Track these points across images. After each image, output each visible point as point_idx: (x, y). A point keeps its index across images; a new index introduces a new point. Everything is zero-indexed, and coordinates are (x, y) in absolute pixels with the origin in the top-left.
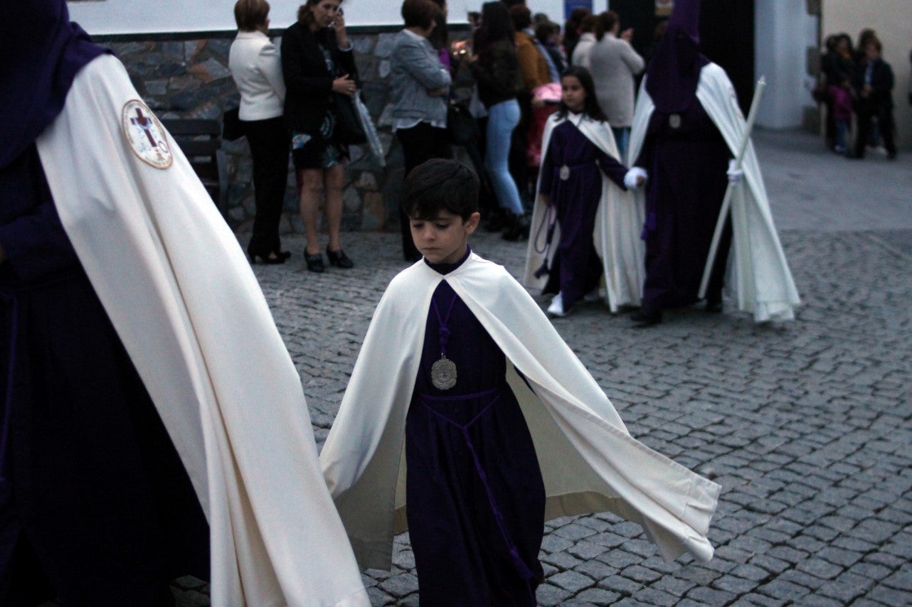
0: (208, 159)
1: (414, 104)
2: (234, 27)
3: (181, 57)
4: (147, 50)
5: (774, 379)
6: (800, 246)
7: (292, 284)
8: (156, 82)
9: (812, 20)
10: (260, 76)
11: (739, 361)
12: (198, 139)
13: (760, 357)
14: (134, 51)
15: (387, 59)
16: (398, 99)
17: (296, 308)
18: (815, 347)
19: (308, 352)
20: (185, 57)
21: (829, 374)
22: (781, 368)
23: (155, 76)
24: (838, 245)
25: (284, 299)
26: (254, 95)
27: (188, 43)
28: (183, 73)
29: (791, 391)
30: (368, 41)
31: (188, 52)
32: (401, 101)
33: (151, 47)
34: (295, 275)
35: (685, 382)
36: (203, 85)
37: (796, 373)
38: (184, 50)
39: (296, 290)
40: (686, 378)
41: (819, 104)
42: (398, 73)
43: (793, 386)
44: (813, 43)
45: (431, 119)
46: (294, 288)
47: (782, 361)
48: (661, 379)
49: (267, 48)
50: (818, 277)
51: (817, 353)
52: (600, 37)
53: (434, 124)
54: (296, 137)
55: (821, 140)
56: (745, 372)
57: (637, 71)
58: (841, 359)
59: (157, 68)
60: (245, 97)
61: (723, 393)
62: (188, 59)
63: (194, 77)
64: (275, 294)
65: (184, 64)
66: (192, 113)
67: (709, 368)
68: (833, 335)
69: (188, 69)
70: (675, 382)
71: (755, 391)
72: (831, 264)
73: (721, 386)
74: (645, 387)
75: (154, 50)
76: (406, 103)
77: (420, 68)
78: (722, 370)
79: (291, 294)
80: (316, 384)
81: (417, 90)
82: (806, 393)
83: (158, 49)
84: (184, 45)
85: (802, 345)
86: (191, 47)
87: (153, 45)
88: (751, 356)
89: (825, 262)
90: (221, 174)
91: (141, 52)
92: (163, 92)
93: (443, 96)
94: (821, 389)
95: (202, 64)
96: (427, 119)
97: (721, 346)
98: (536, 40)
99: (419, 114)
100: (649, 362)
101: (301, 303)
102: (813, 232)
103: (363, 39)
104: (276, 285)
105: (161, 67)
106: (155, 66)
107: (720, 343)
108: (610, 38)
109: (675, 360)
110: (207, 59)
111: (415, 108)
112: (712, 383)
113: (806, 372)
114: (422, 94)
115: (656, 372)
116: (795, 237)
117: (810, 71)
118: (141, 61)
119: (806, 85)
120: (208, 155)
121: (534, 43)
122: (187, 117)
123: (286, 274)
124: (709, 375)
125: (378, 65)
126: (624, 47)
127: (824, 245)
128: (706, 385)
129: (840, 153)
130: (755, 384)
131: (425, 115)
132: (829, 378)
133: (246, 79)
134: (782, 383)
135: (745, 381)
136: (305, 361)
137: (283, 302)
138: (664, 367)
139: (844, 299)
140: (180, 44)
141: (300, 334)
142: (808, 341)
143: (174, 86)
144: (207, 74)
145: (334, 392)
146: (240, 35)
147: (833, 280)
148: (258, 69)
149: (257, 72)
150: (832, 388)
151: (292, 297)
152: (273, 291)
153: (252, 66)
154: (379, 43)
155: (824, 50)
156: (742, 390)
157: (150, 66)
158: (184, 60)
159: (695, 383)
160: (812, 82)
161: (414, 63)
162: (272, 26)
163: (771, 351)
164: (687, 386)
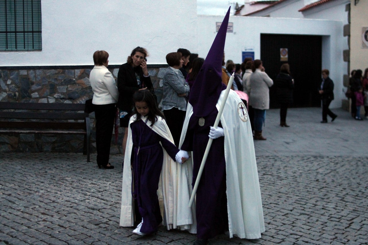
0: (83, 121)
1: (171, 100)
2: (93, 64)
3: (73, 77)
4: (59, 73)
5: (333, 233)
6: (342, 164)
7: (115, 179)
8: (62, 87)
9: (346, 63)
10: (104, 86)
11: (317, 223)
12: (79, 112)
13: (326, 221)
14: (53, 73)
15: (162, 79)
16: (165, 96)
17: (115, 191)
18: (351, 216)
19: (117, 215)
20: (75, 77)
21: (359, 230)
22: (336, 227)
23: (62, 84)
24: (359, 163)
25: (111, 186)
26: (100, 93)
27: (76, 70)
28: (74, 83)
29: (341, 240)
30: (155, 71)
31: (76, 74)
32: (166, 98)
33: (60, 72)
34: (117, 174)
35: (291, 234)
36: (82, 88)
37: (343, 230)
38: (74, 73)
39: (117, 182)
40: (292, 232)
41: (349, 99)
42: (166, 85)
43: (342, 237)
44: (346, 73)
45: (178, 107)
46: (116, 181)
47: (337, 223)
48: (280, 232)
49: (108, 73)
50: (352, 179)
51: (353, 219)
52: (254, 71)
53: (179, 109)
54: (121, 113)
55: (349, 114)
56: (320, 229)
57: (270, 86)
58: (364, 222)
59: (63, 81)
60: (96, 94)
61: (309, 240)
62: (76, 77)
63: (79, 86)
64: (107, 184)
65: (74, 79)
66: (77, 101)
67: (303, 226)
68: (359, 209)
69: (76, 82)
70: (287, 234)
71: (324, 240)
72: (357, 173)
73: (309, 236)
74: (272, 237)
75: (62, 73)
76: (168, 99)
77: (175, 84)
78: (309, 228)
79: (114, 184)
80: (118, 232)
81: (173, 93)
82: (348, 241)
83: (63, 73)
84: (75, 71)
85: (345, 215)
86: (78, 72)
87: (61, 71)
88: (322, 220)
89: (354, 172)
90: (87, 128)
91: (56, 74)
92: (65, 91)
93: (185, 97)
94: (355, 238)
95: (82, 79)
96: (177, 106)
97: (308, 215)
98: (227, 71)
99: (173, 104)
100: (275, 223)
101: (118, 189)
102: (348, 157)
103: (153, 70)
104: (108, 179)
105: (64, 80)
106: (62, 80)
107: (308, 213)
108: (259, 71)
109: (286, 222)
110: (85, 78)
111: (172, 101)
112: (304, 235)
113: (348, 229)
114: (175, 95)
115: (278, 228)
116: (340, 159)
117: (345, 85)
118: (56, 78)
119: (343, 91)
120: (83, 119)
121: (226, 72)
122: (75, 103)
123: (113, 174)
124: (302, 230)
125: (159, 81)
126: (265, 75)
127: (353, 163)
128: (301, 236)
129: (358, 119)
130: (324, 236)
131: (176, 105)
132: (359, 232)
133: (97, 86)
134: (336, 235)
135: (320, 234)
136: (115, 220)
137: (110, 188)
138: (282, 226)
139: (363, 191)
140: (73, 71)
141: (114, 205)
142: (348, 213)
143: (70, 89)
144: (85, 84)
145: (126, 237)
146: (95, 67)
147: (358, 181)
148: (103, 83)
149: (102, 84)
150: (360, 238)
151: (114, 186)
152: (106, 182)
153: (100, 81)
154: (159, 72)
155: (351, 76)
156: (318, 239)
157: (59, 80)
158: (74, 78)
159: (296, 235)
160: (346, 89)
161: (172, 82)
162: (109, 64)
163: (331, 217)
164: (292, 236)
